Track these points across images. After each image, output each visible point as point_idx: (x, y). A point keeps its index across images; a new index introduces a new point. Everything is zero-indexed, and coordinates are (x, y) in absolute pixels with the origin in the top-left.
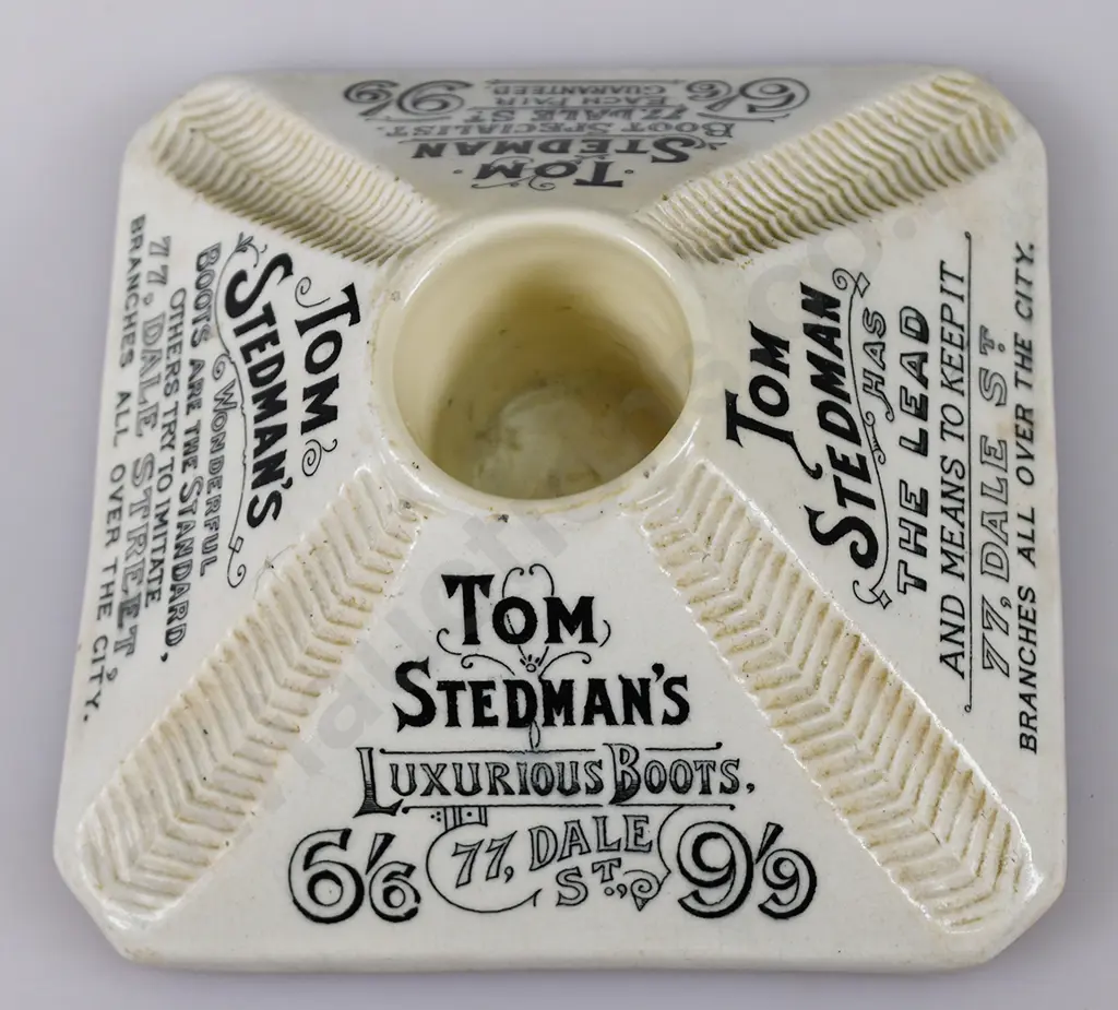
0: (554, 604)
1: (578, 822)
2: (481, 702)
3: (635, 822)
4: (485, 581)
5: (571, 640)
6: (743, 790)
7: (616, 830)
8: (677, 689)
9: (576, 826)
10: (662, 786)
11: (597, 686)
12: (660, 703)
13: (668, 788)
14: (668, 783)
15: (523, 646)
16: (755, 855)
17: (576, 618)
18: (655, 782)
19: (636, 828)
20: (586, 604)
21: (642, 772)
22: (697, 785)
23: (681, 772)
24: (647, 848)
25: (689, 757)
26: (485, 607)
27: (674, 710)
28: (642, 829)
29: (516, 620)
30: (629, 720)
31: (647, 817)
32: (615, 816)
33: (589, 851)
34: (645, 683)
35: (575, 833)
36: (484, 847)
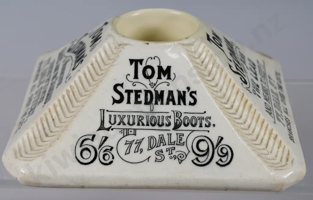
0: (160, 68)
1: (163, 135)
2: (137, 96)
3: (180, 136)
4: (141, 61)
5: (164, 79)
6: (212, 126)
7: (174, 138)
8: (193, 95)
9: (162, 136)
10: (188, 124)
11: (171, 93)
12: (188, 99)
13: (190, 125)
14: (190, 123)
15: (150, 80)
16: (215, 147)
17: (166, 72)
18: (186, 123)
19: (180, 138)
20: (169, 68)
21: (182, 120)
22: (198, 125)
23: (194, 120)
24: (183, 144)
25: (196, 115)
26: (141, 68)
27: (192, 101)
28: (182, 138)
29: (149, 72)
30: (179, 104)
31: (183, 134)
32: (174, 133)
33: (166, 145)
34: (184, 92)
35: (162, 138)
36: (134, 142)
